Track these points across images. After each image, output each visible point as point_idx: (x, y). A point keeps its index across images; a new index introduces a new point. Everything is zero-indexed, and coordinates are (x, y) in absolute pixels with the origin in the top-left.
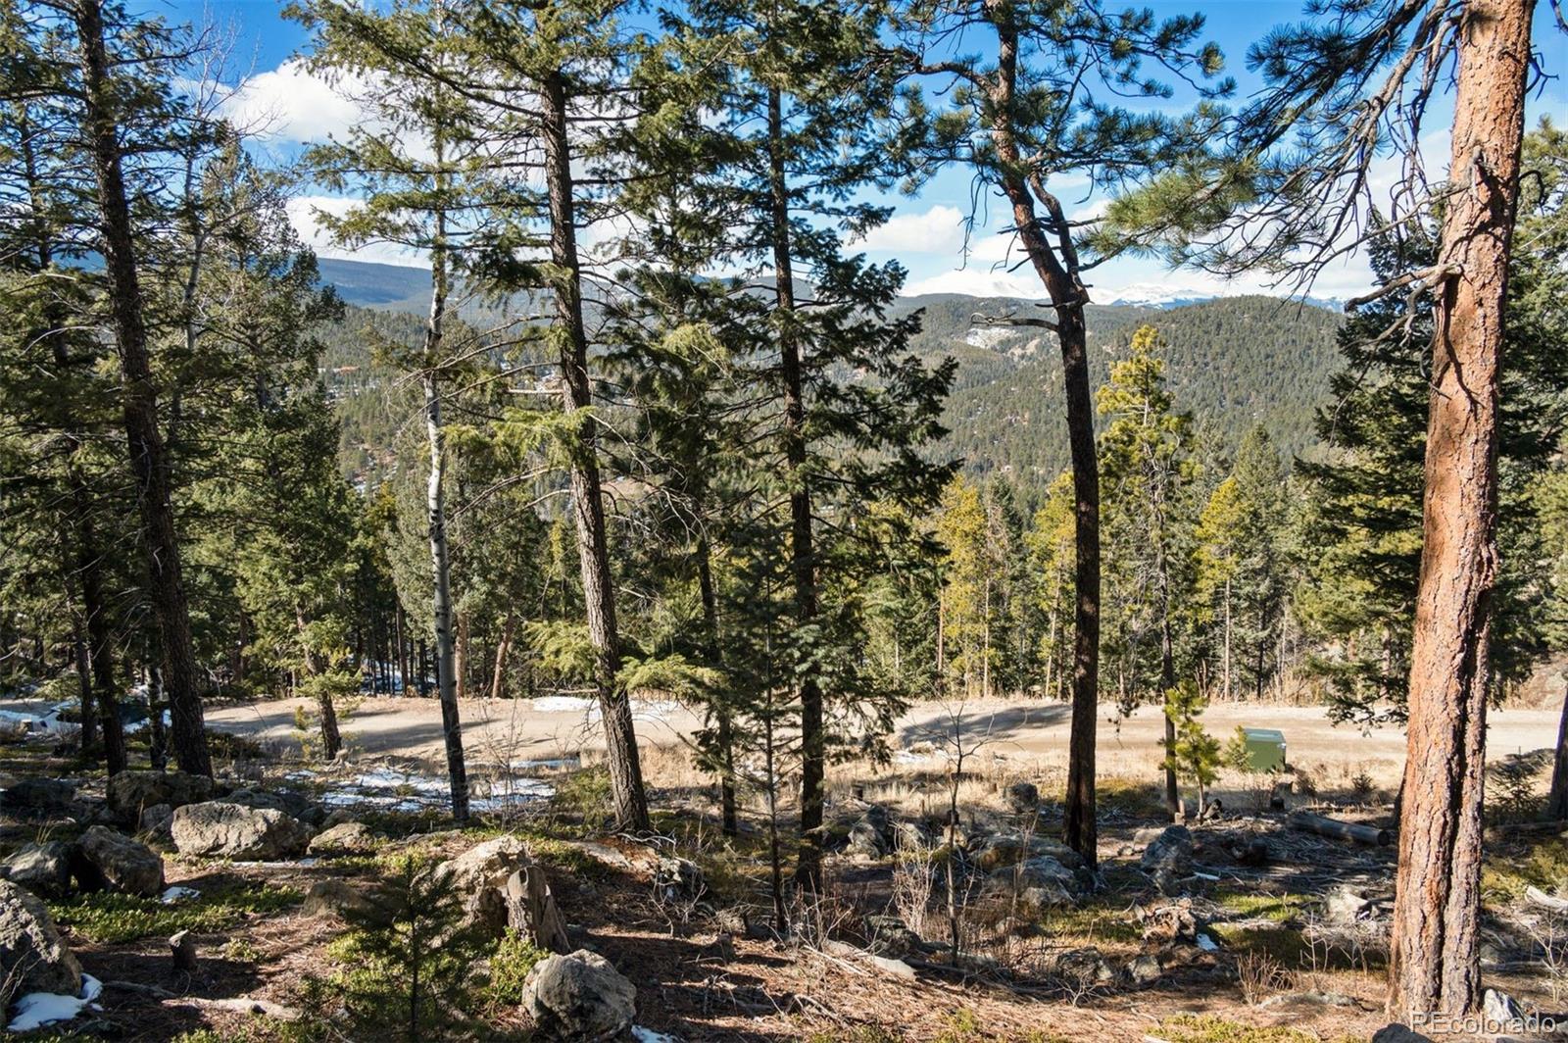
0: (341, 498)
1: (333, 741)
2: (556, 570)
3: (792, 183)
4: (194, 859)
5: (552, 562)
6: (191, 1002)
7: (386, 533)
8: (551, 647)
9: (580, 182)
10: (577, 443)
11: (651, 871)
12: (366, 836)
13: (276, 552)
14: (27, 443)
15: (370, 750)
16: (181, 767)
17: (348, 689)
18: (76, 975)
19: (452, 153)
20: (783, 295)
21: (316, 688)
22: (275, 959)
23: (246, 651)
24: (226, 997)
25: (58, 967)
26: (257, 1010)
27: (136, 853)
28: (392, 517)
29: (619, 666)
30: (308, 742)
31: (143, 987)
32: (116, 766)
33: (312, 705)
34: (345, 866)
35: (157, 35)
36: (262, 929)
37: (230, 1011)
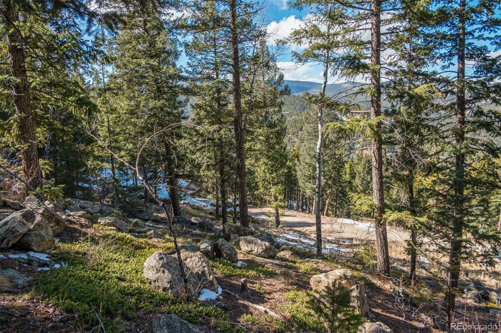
0: (285, 149)
1: (278, 222)
2: (347, 177)
3: (469, 29)
4: (245, 253)
5: (346, 174)
6: (246, 303)
7: (296, 161)
8: (358, 202)
9: (383, 34)
10: (376, 130)
11: (391, 290)
12: (293, 256)
13: (266, 164)
14: (210, 128)
15: (288, 227)
16: (241, 224)
17: (283, 207)
18: (216, 286)
19: (337, 28)
20: (460, 75)
21: (274, 206)
22: (269, 293)
23: (256, 193)
24: (257, 304)
25: (211, 282)
26: (266, 312)
27: (231, 249)
28: (297, 157)
29: (384, 212)
30: (271, 221)
31: (233, 293)
32: (225, 221)
33: (273, 211)
34: (288, 265)
35: (250, 6)
36: (265, 282)
37: (258, 309)
